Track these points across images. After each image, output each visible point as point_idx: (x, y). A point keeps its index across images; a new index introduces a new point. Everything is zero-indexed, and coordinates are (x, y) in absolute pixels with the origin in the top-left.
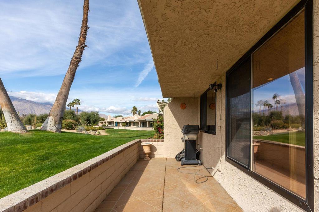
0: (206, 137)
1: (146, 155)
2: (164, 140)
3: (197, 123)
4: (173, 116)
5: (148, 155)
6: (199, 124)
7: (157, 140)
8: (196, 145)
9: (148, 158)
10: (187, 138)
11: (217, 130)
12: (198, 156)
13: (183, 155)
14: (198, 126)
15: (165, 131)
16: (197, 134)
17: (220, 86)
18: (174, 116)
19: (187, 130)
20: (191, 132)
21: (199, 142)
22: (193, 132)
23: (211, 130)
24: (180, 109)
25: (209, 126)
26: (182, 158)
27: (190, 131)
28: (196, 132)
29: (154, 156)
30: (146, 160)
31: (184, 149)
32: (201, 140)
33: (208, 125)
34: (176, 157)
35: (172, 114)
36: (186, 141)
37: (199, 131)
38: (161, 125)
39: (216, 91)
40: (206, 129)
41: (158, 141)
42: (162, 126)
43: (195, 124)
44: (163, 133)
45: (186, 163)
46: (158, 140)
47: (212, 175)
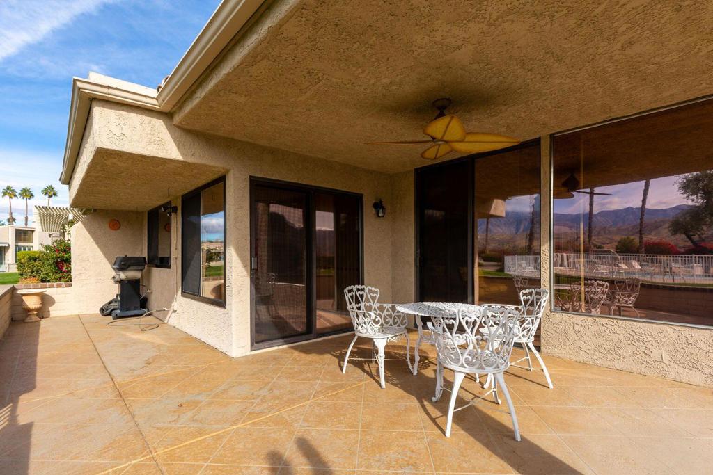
0: (157, 273)
1: (31, 313)
2: (73, 283)
3: (142, 254)
4: (92, 240)
5: (35, 312)
6: (145, 255)
7: (55, 284)
8: (141, 287)
9: (35, 318)
10: (123, 276)
11: (173, 262)
12: (144, 303)
13: (117, 305)
14: (144, 258)
15: (74, 266)
16: (142, 270)
17: (175, 210)
18: (95, 241)
19: (124, 264)
20: (132, 268)
21: (144, 282)
22: (135, 268)
23: (165, 263)
24: (108, 229)
25: (161, 258)
26: (114, 309)
27: (129, 266)
28: (140, 268)
29: (49, 315)
30: (30, 321)
31: (117, 296)
32: (149, 280)
33: (159, 256)
34: (102, 310)
35: (90, 237)
36: (122, 282)
37: (146, 266)
38: (66, 256)
39: (171, 215)
40: (158, 262)
41: (59, 286)
42: (67, 259)
43: (138, 255)
44: (69, 271)
45: (122, 315)
46: (57, 285)
47: (166, 322)
